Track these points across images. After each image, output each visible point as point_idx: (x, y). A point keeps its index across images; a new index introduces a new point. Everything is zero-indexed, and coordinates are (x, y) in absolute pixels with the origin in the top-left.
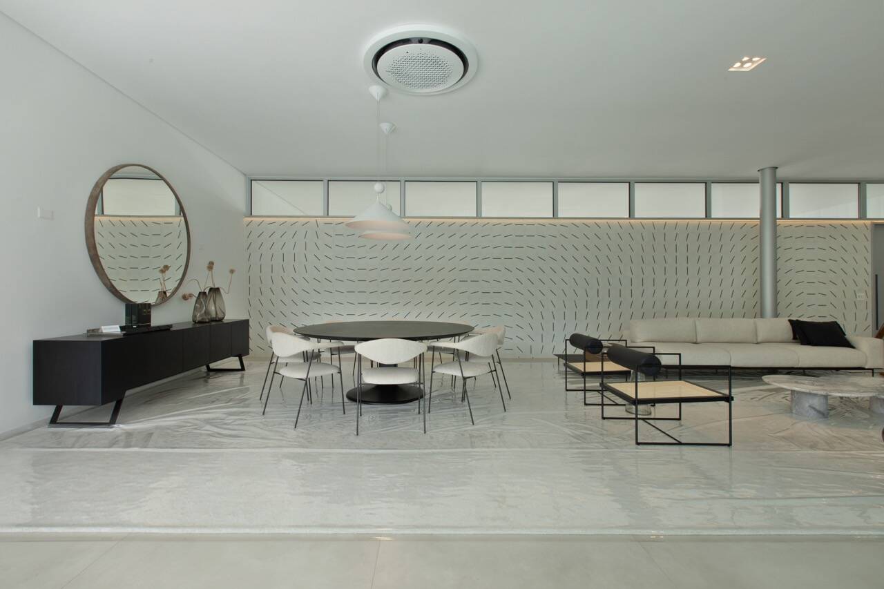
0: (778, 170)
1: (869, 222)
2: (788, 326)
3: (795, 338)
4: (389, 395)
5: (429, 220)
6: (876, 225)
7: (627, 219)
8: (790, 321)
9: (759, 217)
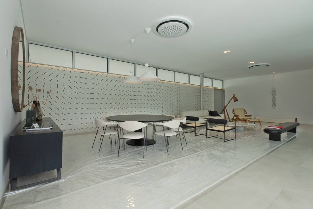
0: (204, 74)
1: (214, 88)
2: (208, 112)
3: (210, 115)
4: (137, 143)
5: (120, 76)
6: (215, 89)
7: (173, 82)
8: (208, 111)
9: (200, 85)
